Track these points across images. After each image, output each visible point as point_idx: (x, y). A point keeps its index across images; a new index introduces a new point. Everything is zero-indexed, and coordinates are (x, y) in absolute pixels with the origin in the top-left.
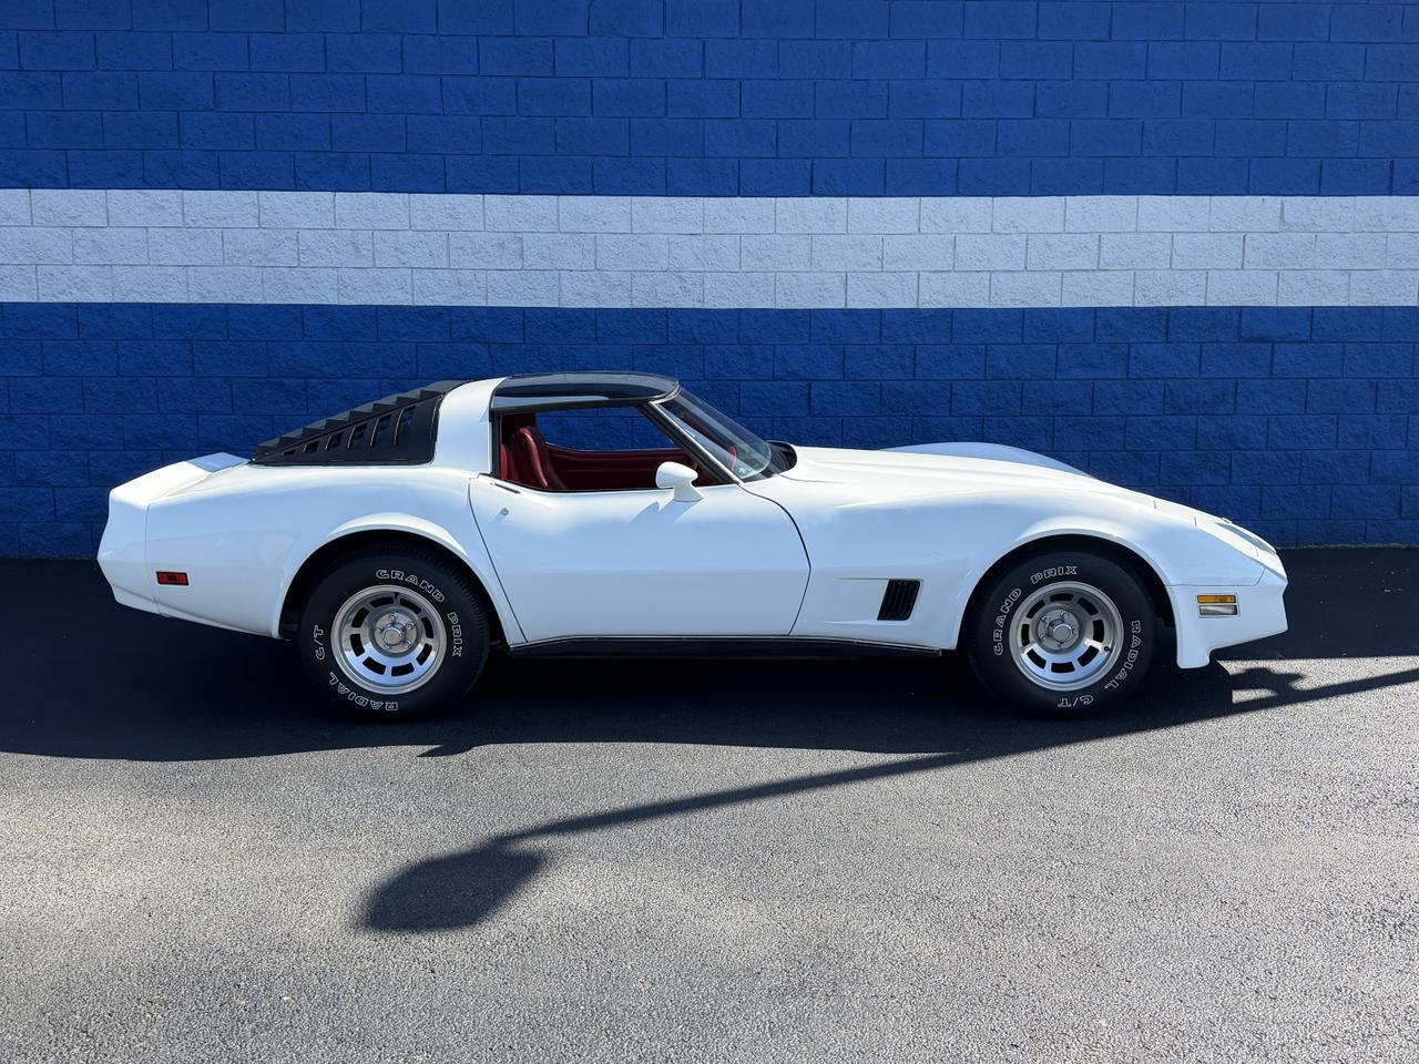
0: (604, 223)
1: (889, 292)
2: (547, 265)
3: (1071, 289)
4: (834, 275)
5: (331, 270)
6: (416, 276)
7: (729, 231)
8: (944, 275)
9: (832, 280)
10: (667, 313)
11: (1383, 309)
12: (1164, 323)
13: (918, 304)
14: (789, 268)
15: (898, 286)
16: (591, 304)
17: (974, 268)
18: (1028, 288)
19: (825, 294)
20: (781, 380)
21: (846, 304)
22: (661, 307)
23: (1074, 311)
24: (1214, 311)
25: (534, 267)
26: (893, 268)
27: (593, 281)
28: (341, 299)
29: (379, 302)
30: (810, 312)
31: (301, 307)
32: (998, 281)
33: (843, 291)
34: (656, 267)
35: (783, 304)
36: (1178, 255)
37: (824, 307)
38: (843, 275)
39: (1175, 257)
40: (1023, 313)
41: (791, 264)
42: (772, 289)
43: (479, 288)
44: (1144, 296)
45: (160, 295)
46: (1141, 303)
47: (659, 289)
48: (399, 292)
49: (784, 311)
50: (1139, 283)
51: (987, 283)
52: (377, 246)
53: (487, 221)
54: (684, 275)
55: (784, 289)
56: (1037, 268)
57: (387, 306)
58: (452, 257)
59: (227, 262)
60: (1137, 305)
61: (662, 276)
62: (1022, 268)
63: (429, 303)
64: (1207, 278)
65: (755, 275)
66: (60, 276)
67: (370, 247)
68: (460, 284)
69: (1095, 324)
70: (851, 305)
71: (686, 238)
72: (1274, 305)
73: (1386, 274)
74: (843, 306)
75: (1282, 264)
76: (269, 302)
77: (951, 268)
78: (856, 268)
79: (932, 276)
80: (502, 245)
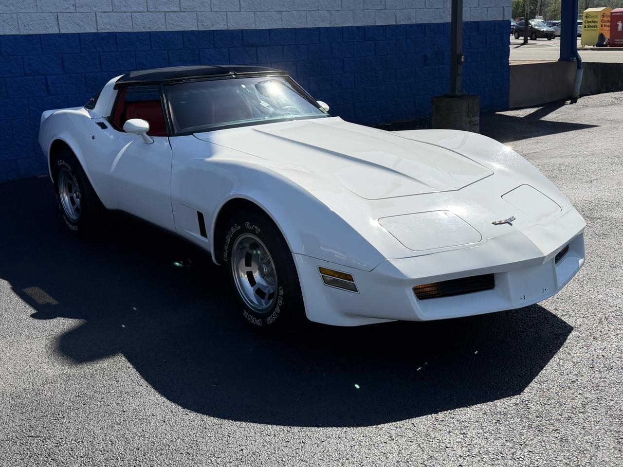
1: (82, 24)
3: (170, 22)
4: (50, 14)
8: (108, 14)
9: (49, 18)
11: (295, 29)
12: (212, 38)
13: (97, 30)
14: (24, 11)
15: (86, 20)
17: (123, 10)
18: (151, 21)
19: (48, 26)
20: (30, 75)
21: (59, 31)
23: (173, 33)
24: (232, 32)
26: (81, 10)
30: (40, 36)
32: (136, 17)
33: (57, 24)
35: (24, 32)
36: (214, 4)
37: (47, 33)
38: (56, 14)
39: (212, 4)
40: (150, 34)
41: (25, 8)
42: (16, 23)
44: (202, 25)
46: (201, 29)
49: (25, 36)
50: (199, 18)
51: (130, 18)
55: (23, 23)
56: (153, 10)
60: (200, 29)
62: (146, 10)
64: (227, 16)
65: (5, 15)
69: (183, 40)
70: (63, 31)
72: (255, 28)
73: (295, 13)
74: (58, 32)
75: (256, 9)
77: (111, 11)
78: (62, 10)
79: (103, 14)
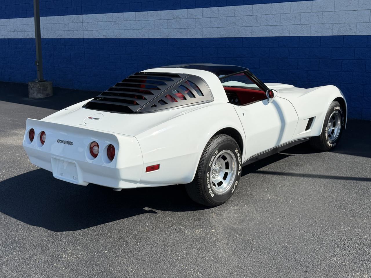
0: (326, 8)
2: (307, 23)
5: (250, 27)
6: (271, 28)
7: (367, 9)
10: (344, 37)
16: (320, 35)
22: (342, 35)
25: (304, 23)
27: (321, 27)
28: (252, 35)
29: (261, 36)
31: (242, 38)
34: (341, 22)
43: (288, 30)
45: (212, 35)
47: (342, 29)
48: (267, 33)
52: (262, 20)
53: (292, 10)
54: (350, 24)
57: (263, 37)
58: (281, 22)
59: (227, 26)
61: (343, 25)
63: (274, 36)
66: (192, 31)
67: (260, 20)
68: (283, 30)
71: (352, 12)
76: (235, 37)
80: (295, 17)
